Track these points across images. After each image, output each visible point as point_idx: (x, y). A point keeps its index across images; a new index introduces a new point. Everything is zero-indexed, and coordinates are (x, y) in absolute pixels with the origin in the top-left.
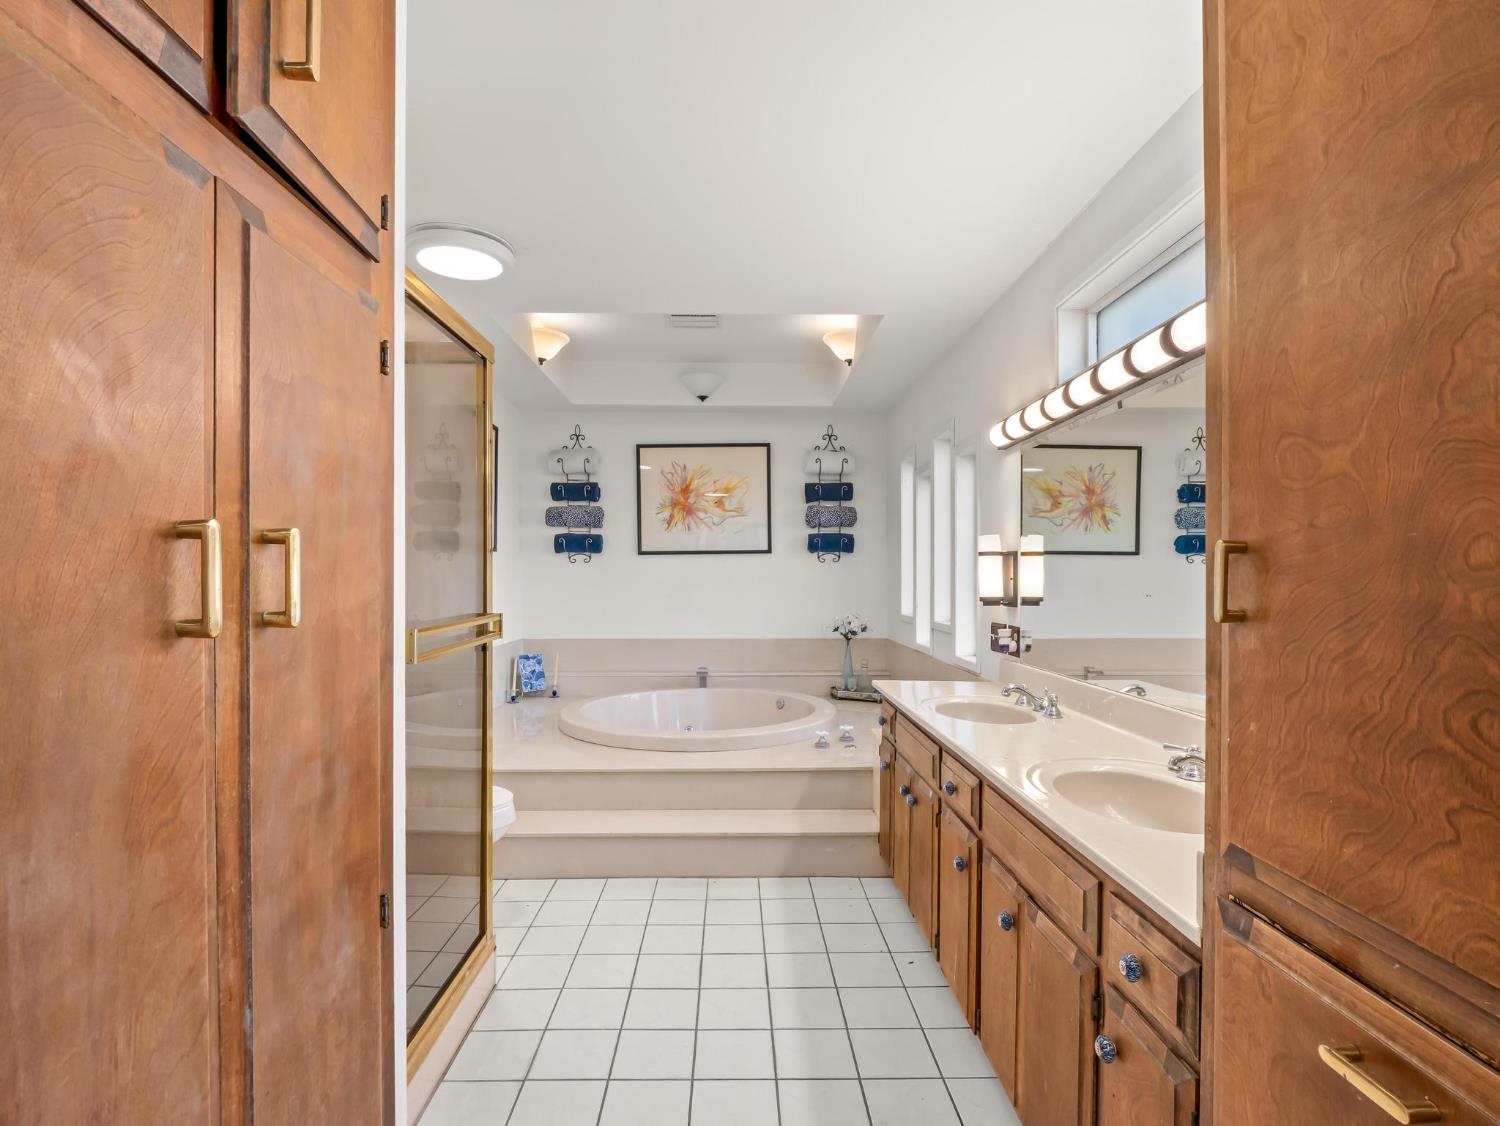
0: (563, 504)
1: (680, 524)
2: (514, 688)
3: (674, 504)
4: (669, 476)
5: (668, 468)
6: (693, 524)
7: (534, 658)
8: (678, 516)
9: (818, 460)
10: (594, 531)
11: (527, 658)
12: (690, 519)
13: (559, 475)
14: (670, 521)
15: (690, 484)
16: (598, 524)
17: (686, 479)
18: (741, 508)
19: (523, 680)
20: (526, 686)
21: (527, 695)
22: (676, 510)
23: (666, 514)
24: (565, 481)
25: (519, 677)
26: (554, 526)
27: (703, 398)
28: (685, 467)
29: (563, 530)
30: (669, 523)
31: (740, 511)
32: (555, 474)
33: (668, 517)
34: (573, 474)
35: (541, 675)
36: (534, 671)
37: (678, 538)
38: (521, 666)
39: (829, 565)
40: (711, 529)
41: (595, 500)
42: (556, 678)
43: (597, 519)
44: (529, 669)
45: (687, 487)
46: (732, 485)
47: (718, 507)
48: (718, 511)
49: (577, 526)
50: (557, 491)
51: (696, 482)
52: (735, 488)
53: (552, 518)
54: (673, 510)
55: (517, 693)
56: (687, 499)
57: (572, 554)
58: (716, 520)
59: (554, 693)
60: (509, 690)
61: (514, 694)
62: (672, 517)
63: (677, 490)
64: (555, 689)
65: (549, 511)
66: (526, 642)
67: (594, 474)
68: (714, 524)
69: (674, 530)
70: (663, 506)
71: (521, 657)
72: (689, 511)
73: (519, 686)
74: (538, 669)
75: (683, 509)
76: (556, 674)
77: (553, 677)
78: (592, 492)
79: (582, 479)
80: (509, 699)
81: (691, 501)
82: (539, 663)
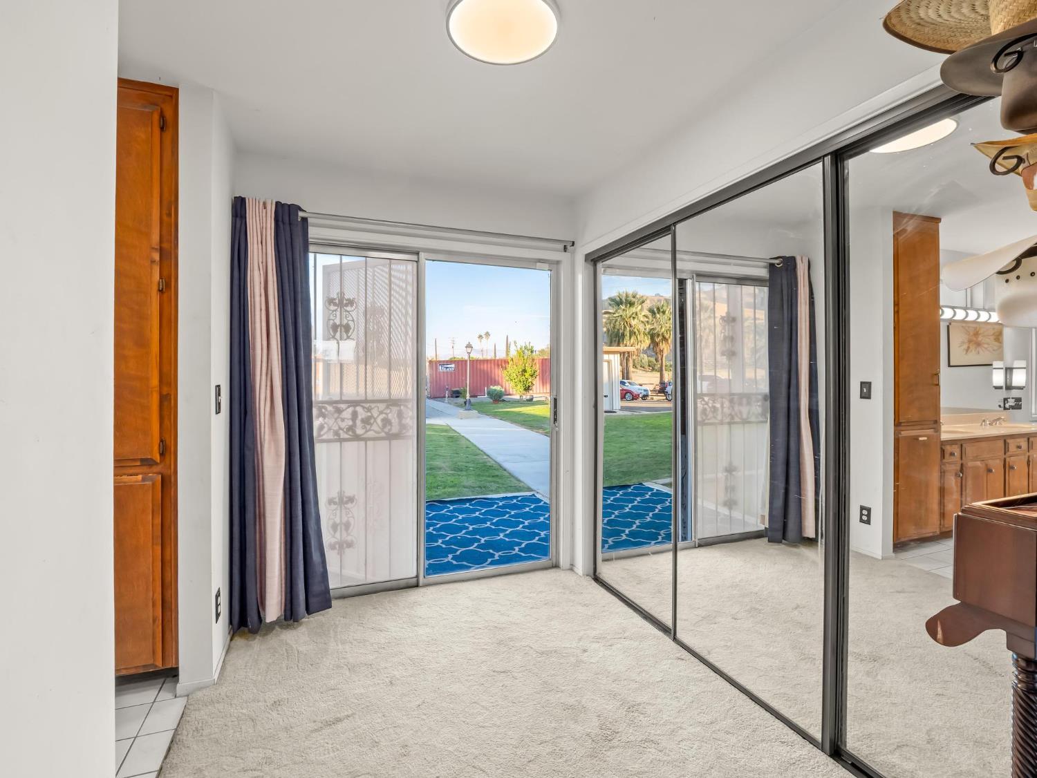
1: (973, 352)
6: (981, 352)
8: (972, 347)
12: (979, 349)
14: (967, 350)
22: (971, 344)
23: (965, 346)
33: (966, 348)
69: (970, 355)
72: (978, 344)
75: (975, 344)
81: (980, 339)
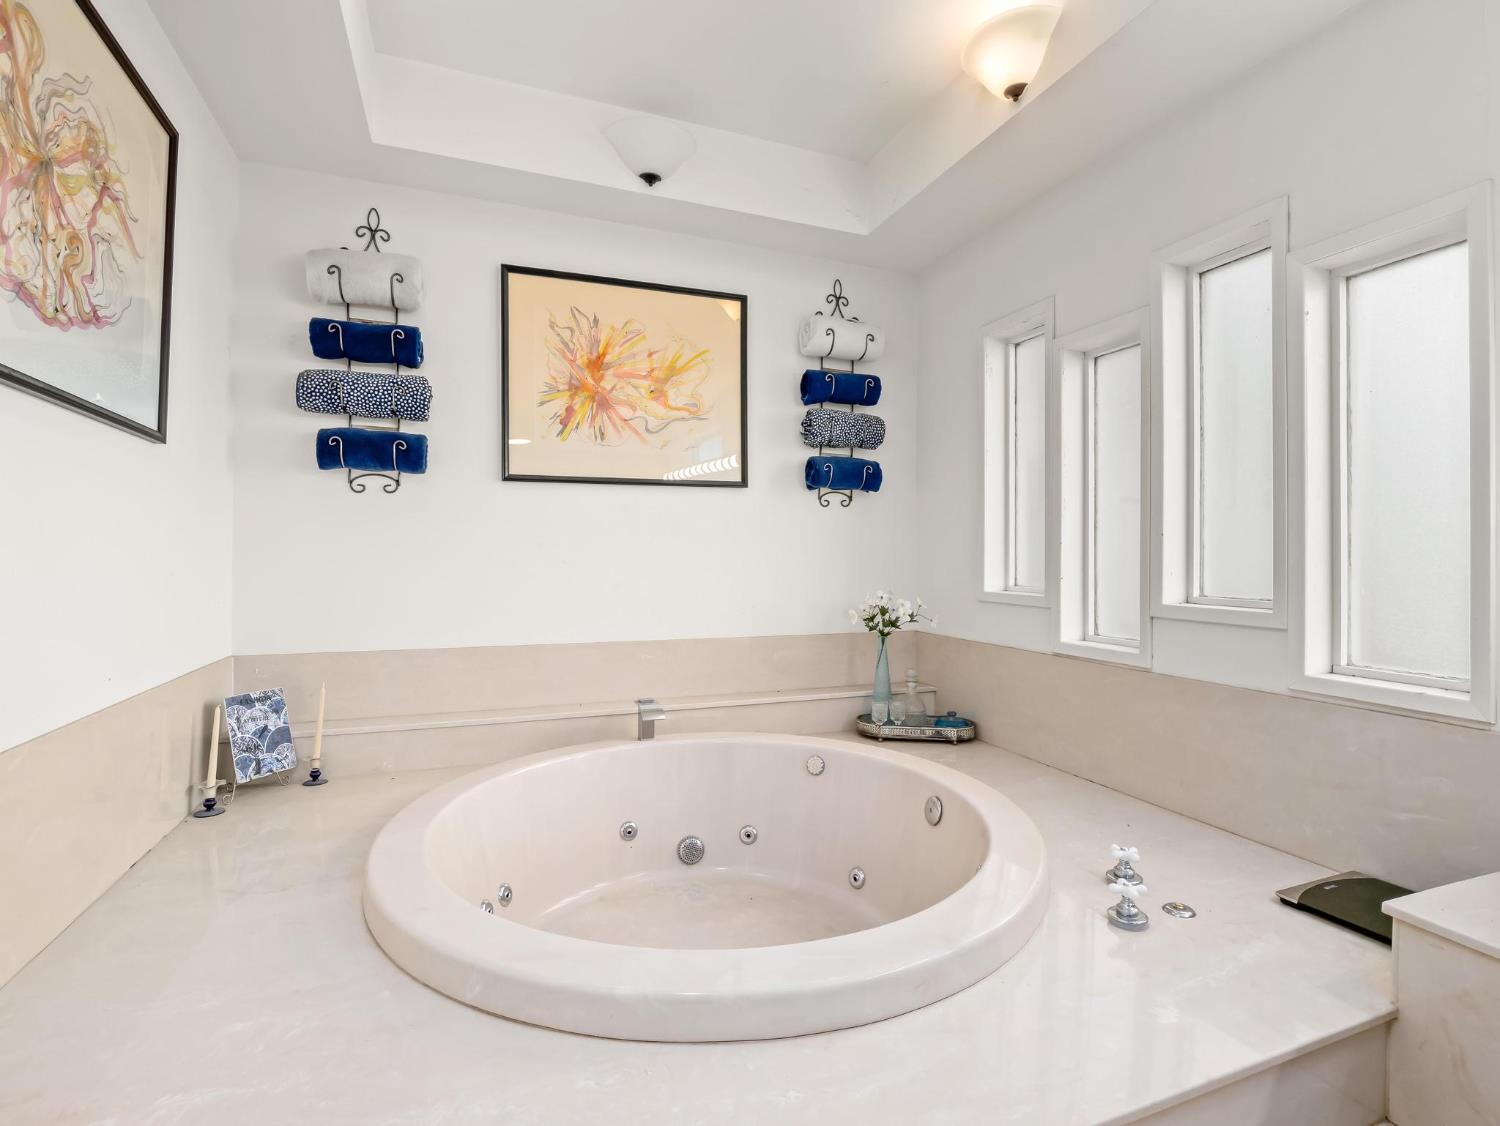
0: (337, 366)
1: (585, 428)
2: (212, 780)
3: (575, 388)
4: (566, 334)
5: (564, 319)
6: (609, 431)
7: (262, 699)
8: (583, 409)
9: (830, 331)
10: (409, 428)
11: (247, 701)
12: (603, 418)
13: (331, 303)
14: (566, 419)
15: (604, 354)
16: (419, 412)
17: (598, 342)
18: (695, 405)
19: (236, 755)
20: (244, 768)
21: (245, 788)
22: (578, 400)
23: (559, 405)
24: (345, 320)
25: (225, 744)
26: (317, 409)
27: (650, 178)
28: (596, 321)
29: (337, 422)
30: (564, 423)
31: (694, 412)
32: (318, 299)
33: (562, 412)
34: (365, 305)
35: (284, 735)
36: (265, 728)
37: (580, 453)
38: (232, 722)
39: (837, 510)
40: (643, 439)
41: (413, 364)
42: (319, 739)
43: (417, 405)
44: (251, 727)
45: (600, 357)
46: (680, 364)
47: (655, 399)
48: (656, 407)
49: (371, 415)
50: (325, 338)
51: (617, 349)
52: (685, 368)
53: (310, 393)
54: (572, 397)
55: (220, 790)
56: (598, 380)
57: (356, 472)
58: (653, 423)
59: (315, 776)
60: (198, 786)
61: (212, 794)
62: (570, 410)
63: (579, 362)
64: (317, 765)
65: (303, 378)
66: (241, 664)
67: (407, 311)
68: (647, 430)
69: (573, 437)
70: (552, 390)
71: (232, 701)
72: (601, 402)
73: (224, 770)
74: (274, 723)
75: (593, 399)
76: (320, 730)
77: (312, 737)
78: (403, 347)
79: (385, 318)
80: (198, 804)
81: (607, 384)
82: (277, 711)
